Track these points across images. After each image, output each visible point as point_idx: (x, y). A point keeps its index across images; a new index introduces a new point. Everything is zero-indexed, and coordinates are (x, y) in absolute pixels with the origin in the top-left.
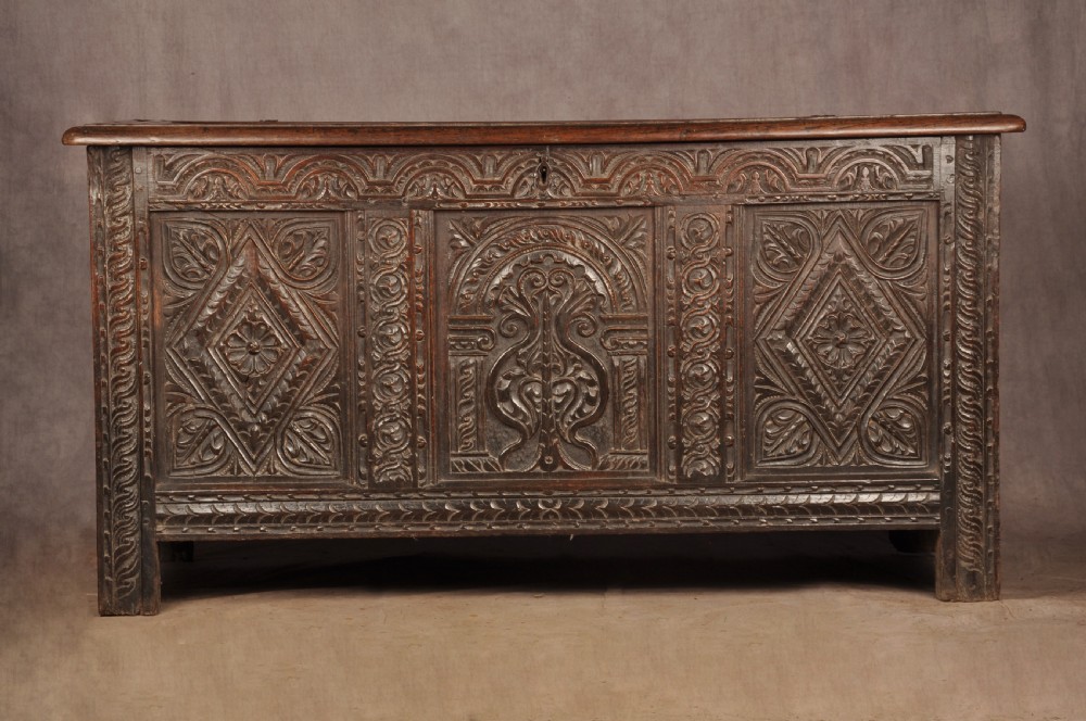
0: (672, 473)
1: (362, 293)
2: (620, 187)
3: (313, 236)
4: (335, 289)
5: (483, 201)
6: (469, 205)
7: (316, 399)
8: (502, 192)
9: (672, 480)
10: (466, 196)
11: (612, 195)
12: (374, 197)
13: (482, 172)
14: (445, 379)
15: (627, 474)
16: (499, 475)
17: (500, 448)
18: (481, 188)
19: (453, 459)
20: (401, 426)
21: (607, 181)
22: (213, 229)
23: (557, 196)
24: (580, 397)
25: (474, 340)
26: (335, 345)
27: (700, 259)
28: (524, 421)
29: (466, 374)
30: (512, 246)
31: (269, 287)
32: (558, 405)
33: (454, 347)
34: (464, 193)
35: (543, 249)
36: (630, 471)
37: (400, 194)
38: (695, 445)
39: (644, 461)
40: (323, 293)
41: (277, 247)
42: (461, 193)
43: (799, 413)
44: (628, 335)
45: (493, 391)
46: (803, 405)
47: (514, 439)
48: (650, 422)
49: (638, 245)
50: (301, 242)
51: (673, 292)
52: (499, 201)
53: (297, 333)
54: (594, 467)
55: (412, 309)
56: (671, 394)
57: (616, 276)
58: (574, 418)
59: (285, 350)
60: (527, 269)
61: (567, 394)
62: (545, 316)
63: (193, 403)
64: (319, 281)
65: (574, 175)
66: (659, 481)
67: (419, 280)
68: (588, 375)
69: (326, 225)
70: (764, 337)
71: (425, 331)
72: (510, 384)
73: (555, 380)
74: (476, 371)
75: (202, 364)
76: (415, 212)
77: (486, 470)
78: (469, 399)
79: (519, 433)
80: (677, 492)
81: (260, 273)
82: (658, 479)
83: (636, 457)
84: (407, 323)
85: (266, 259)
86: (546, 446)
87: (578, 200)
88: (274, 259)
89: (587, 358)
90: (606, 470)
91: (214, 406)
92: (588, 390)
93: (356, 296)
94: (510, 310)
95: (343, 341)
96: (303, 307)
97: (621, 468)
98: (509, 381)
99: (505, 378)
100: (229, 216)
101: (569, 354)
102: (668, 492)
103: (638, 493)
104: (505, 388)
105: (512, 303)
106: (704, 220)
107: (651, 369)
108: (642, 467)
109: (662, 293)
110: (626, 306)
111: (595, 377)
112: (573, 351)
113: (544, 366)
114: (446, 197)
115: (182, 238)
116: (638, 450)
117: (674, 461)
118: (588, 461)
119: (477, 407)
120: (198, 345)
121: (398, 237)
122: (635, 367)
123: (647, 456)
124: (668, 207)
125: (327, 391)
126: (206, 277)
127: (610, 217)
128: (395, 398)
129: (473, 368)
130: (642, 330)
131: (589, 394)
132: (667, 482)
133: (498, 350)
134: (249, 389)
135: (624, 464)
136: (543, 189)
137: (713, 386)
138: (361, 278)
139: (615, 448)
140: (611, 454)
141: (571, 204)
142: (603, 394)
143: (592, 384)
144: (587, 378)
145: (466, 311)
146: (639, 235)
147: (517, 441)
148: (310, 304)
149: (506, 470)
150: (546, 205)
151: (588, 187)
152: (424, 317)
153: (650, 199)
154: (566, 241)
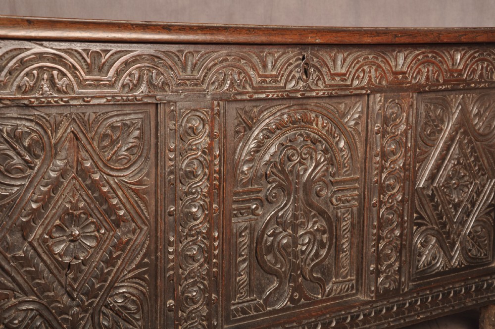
0: (372, 292)
1: (172, 177)
2: (352, 80)
3: (129, 127)
4: (148, 175)
5: (264, 93)
6: (256, 96)
7: (130, 275)
8: (278, 85)
9: (372, 298)
10: (253, 88)
11: (348, 86)
12: (184, 91)
13: (265, 66)
14: (230, 243)
15: (342, 297)
16: (263, 315)
17: (261, 291)
18: (264, 81)
19: (233, 308)
20: (200, 288)
21: (345, 75)
22: (37, 123)
23: (314, 87)
24: (316, 244)
25: (249, 208)
26: (146, 225)
27: (394, 133)
28: (281, 268)
29: (243, 236)
30: (277, 128)
31: (90, 177)
32: (303, 252)
33: (235, 215)
34: (252, 86)
35: (298, 130)
36: (344, 294)
37: (205, 86)
38: (386, 269)
39: (353, 285)
40: (137, 179)
41: (97, 139)
42: (250, 85)
43: (434, 236)
44: (346, 193)
45: (261, 248)
46: (437, 230)
47: (273, 283)
48: (357, 256)
49: (357, 124)
50: (118, 133)
51: (378, 159)
52: (275, 92)
53: (113, 218)
54: (323, 296)
55: (212, 187)
56: (374, 235)
57: (341, 148)
58: (312, 260)
59: (104, 234)
60: (286, 147)
61: (309, 242)
62: (296, 183)
63: (15, 298)
64: (133, 169)
65: (324, 70)
66: (363, 299)
67: (217, 162)
68: (322, 226)
69: (140, 116)
70: (421, 186)
71: (219, 205)
72: (273, 240)
73: (301, 232)
74: (250, 233)
75: (25, 258)
76: (216, 103)
77: (255, 312)
78: (245, 257)
79: (277, 278)
80: (374, 305)
81: (82, 164)
82: (362, 297)
83: (348, 283)
84: (207, 200)
85: (87, 151)
86: (295, 285)
87: (327, 90)
88: (94, 151)
89: (322, 213)
90: (330, 296)
91: (37, 296)
92: (322, 237)
93: (167, 180)
94: (274, 181)
95: (152, 220)
96: (120, 193)
97: (339, 293)
98: (272, 238)
99: (269, 236)
100: (54, 111)
101: (311, 212)
102: (369, 307)
103: (353, 311)
104: (269, 244)
105: (276, 175)
106: (397, 103)
107: (359, 217)
108: (352, 291)
109: (371, 159)
110: (346, 171)
111: (326, 226)
112: (313, 209)
113: (294, 223)
114: (239, 89)
115: (5, 135)
116: (349, 277)
117: (373, 283)
118: (318, 291)
119: (250, 262)
120: (21, 240)
121: (201, 126)
122: (350, 216)
123: (354, 282)
124: (379, 95)
125: (138, 266)
126: (29, 172)
127: (340, 103)
128: (196, 265)
129: (248, 231)
130: (355, 189)
131: (322, 240)
132: (369, 299)
133: (264, 214)
134: (71, 276)
135: (341, 290)
136: (306, 81)
137: (397, 226)
138: (173, 163)
139: (336, 279)
140: (333, 284)
141: (322, 93)
142: (330, 239)
143: (324, 232)
144: (322, 228)
145: (245, 185)
146: (357, 116)
147: (275, 285)
148: (125, 190)
149: (268, 309)
150: (306, 95)
151: (333, 79)
152: (219, 194)
153: (369, 88)
154: (312, 123)
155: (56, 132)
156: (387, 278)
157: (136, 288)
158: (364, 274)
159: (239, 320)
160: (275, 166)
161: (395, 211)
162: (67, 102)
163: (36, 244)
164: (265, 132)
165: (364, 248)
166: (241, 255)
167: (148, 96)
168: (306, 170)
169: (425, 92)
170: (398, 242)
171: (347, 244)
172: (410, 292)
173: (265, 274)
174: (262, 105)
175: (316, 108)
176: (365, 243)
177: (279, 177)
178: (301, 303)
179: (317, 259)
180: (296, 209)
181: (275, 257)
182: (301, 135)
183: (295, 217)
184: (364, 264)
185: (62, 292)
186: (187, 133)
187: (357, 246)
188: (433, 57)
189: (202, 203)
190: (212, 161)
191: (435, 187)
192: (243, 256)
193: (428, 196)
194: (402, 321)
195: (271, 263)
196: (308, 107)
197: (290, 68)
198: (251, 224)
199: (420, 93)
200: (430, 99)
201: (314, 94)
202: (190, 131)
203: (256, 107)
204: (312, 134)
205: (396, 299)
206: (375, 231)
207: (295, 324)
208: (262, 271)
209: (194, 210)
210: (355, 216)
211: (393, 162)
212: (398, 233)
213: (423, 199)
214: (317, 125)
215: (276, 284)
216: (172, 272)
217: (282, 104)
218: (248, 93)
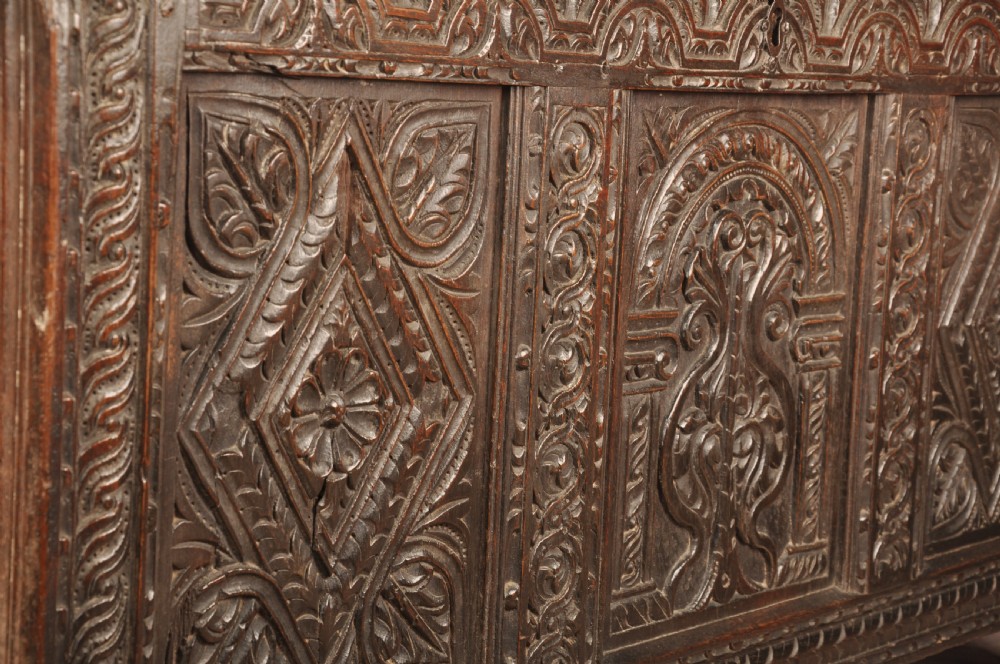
0: (863, 574)
1: (529, 272)
2: (852, 56)
3: (450, 143)
4: (475, 267)
5: (701, 75)
6: (687, 82)
7: (433, 517)
8: (725, 57)
9: (861, 588)
10: (685, 63)
11: (844, 70)
12: (563, 58)
13: (705, 11)
16: (667, 627)
17: (664, 569)
18: (702, 47)
19: (614, 606)
20: (566, 551)
21: (838, 42)
23: (786, 70)
24: (764, 455)
25: (652, 359)
26: (469, 391)
27: (914, 191)
28: (702, 511)
29: (640, 429)
30: (711, 167)
31: (374, 264)
32: (741, 473)
33: (628, 377)
34: (680, 55)
35: (744, 173)
36: (809, 580)
37: (598, 52)
38: (888, 520)
39: (824, 557)
40: (457, 274)
41: (389, 169)
42: (676, 55)
43: (962, 445)
44: (819, 334)
45: (670, 459)
46: (968, 431)
47: (684, 550)
48: (834, 488)
49: (846, 165)
50: (429, 157)
51: (885, 250)
52: (721, 75)
53: (410, 370)
54: (770, 584)
55: (600, 302)
56: (869, 437)
57: (818, 224)
58: (757, 494)
59: (391, 409)
60: (723, 213)
61: (751, 450)
62: (738, 304)
63: (218, 565)
64: (452, 248)
65: (806, 28)
66: (844, 591)
67: (610, 238)
68: (776, 411)
69: (472, 116)
70: (947, 323)
71: (608, 349)
72: (689, 441)
73: (739, 424)
74: (651, 422)
75: (245, 463)
76: (616, 93)
77: (653, 618)
78: (641, 479)
79: (694, 535)
80: (866, 608)
81: (360, 230)
82: (843, 588)
83: (814, 553)
84: (590, 333)
85: (371, 198)
86: (725, 554)
87: (808, 77)
88: (385, 197)
89: (777, 380)
90: (784, 585)
91: (260, 563)
92: (774, 439)
93: (519, 280)
94: (700, 295)
95: (481, 379)
96: (425, 307)
97: (800, 577)
98: (688, 436)
99: (683, 431)
100: (318, 92)
101: (758, 375)
102: (857, 611)
103: (828, 620)
104: (683, 450)
105: (701, 282)
106: (923, 120)
107: (841, 392)
108: (821, 572)
109: (871, 252)
110: (823, 279)
111: (782, 412)
112: (763, 368)
113: (729, 400)
114: (658, 64)
115: (225, 145)
116: (817, 540)
117: (864, 555)
118: (762, 572)
119: (648, 493)
120: (236, 416)
121: (587, 148)
122: (824, 391)
123: (825, 550)
124: (892, 97)
125: (451, 495)
126: (260, 243)
127: (820, 113)
128: (562, 494)
129: (647, 417)
130: (836, 323)
131: (774, 446)
132: (856, 592)
133: (677, 375)
134: (326, 513)
135: (804, 569)
136: (774, 53)
137: (910, 415)
138: (531, 238)
139: (794, 542)
140: (790, 553)
141: (799, 85)
142: (788, 444)
143: (779, 428)
144: (776, 417)
145: (647, 303)
146: (846, 147)
147: (687, 552)
148: (435, 300)
149: (676, 612)
150: (772, 86)
151: (820, 52)
152: (609, 319)
153: (879, 79)
154: (769, 158)
155: (318, 146)
156: (889, 541)
157: (444, 550)
158: (848, 531)
159: (625, 638)
160: (701, 260)
161: (907, 380)
162: (351, 68)
163: (265, 428)
164: (687, 173)
165: (851, 467)
166: (634, 477)
167: (500, 67)
168: (754, 271)
169: (970, 96)
170: (911, 456)
171: (816, 457)
172: (926, 577)
173: (670, 524)
174: (687, 105)
175: (778, 123)
176: (851, 456)
177: (707, 287)
178: (733, 598)
179: (764, 491)
180: (733, 367)
181: (693, 483)
182: (749, 186)
183: (730, 386)
184: (849, 506)
185: (307, 553)
186: (561, 164)
187: (836, 464)
188: (989, 12)
189: (578, 339)
190: (603, 237)
191: (970, 327)
192: (636, 477)
193: (957, 346)
194: (911, 649)
195: (685, 497)
196: (766, 117)
197: (748, 17)
198: (652, 400)
199: (961, 97)
200: (971, 114)
201: (785, 85)
202: (566, 160)
203: (676, 109)
204: (769, 186)
205: (901, 595)
206: (872, 426)
207: (728, 650)
208: (666, 517)
209: (564, 356)
210: (834, 389)
211: (910, 261)
212: (910, 432)
213: (949, 355)
214: (778, 163)
215: (690, 551)
216: (516, 511)
217: (722, 108)
218: (673, 72)
